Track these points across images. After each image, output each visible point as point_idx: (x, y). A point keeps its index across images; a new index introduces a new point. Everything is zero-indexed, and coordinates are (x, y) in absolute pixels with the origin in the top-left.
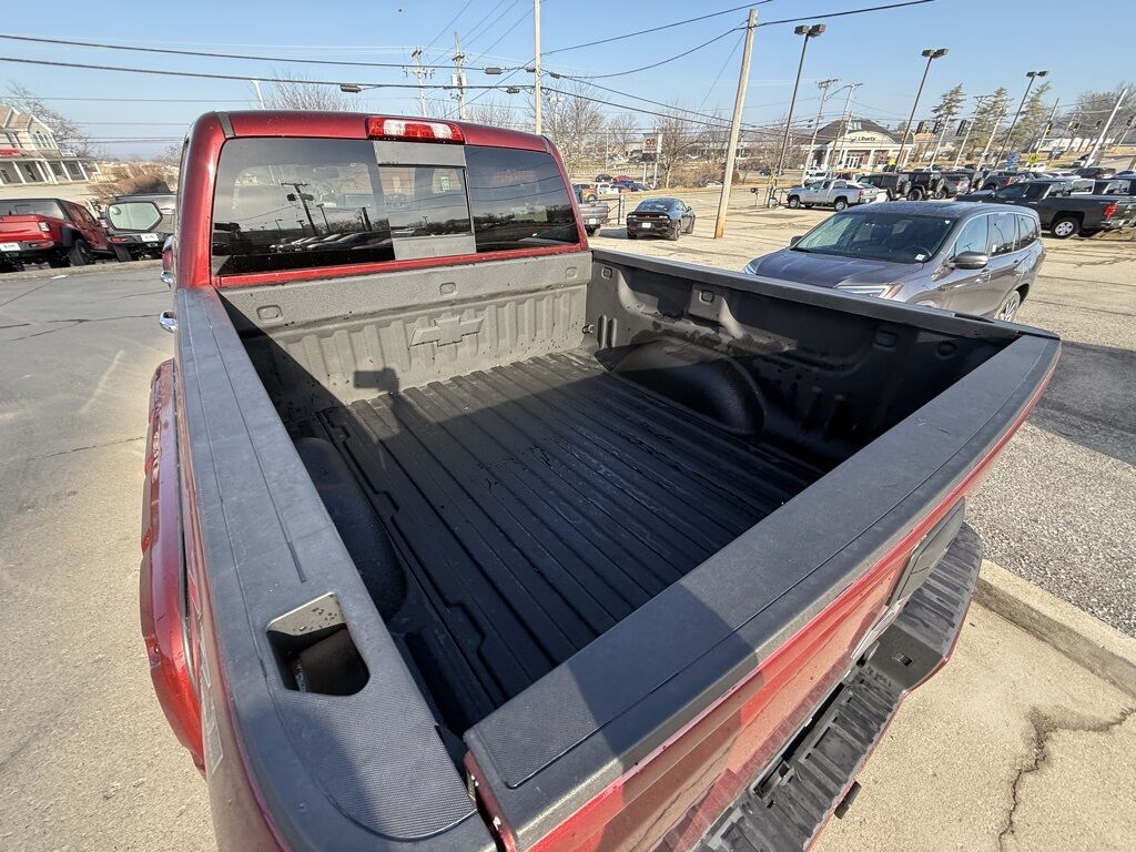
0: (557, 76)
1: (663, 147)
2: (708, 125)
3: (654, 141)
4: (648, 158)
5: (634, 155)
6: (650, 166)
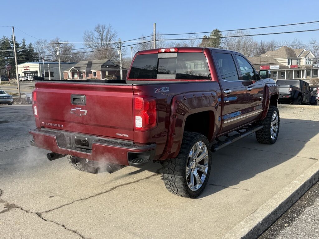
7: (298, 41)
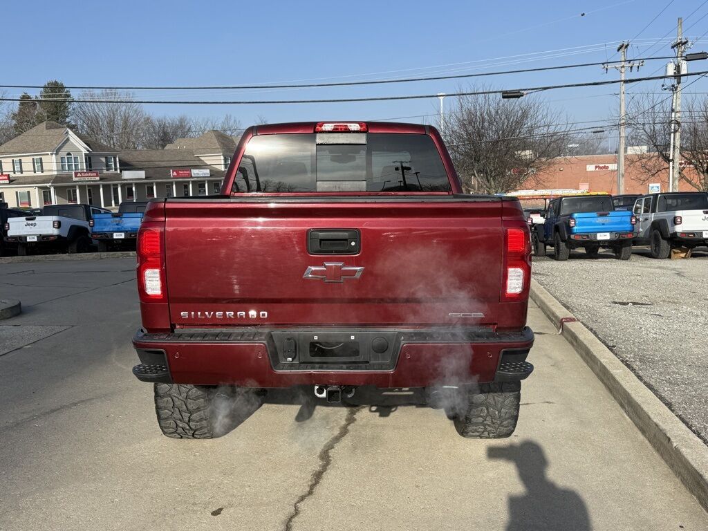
7: (233, 121)
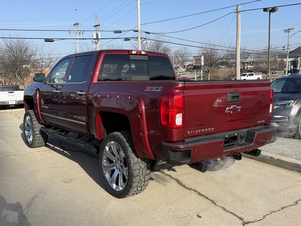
0: (149, 33)
1: (205, 62)
2: (228, 51)
3: (200, 60)
4: (197, 68)
5: (189, 67)
6: (199, 72)
